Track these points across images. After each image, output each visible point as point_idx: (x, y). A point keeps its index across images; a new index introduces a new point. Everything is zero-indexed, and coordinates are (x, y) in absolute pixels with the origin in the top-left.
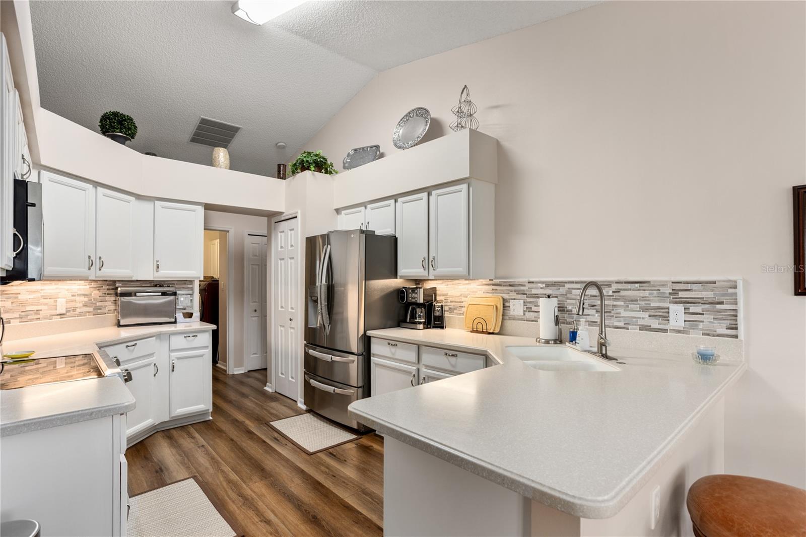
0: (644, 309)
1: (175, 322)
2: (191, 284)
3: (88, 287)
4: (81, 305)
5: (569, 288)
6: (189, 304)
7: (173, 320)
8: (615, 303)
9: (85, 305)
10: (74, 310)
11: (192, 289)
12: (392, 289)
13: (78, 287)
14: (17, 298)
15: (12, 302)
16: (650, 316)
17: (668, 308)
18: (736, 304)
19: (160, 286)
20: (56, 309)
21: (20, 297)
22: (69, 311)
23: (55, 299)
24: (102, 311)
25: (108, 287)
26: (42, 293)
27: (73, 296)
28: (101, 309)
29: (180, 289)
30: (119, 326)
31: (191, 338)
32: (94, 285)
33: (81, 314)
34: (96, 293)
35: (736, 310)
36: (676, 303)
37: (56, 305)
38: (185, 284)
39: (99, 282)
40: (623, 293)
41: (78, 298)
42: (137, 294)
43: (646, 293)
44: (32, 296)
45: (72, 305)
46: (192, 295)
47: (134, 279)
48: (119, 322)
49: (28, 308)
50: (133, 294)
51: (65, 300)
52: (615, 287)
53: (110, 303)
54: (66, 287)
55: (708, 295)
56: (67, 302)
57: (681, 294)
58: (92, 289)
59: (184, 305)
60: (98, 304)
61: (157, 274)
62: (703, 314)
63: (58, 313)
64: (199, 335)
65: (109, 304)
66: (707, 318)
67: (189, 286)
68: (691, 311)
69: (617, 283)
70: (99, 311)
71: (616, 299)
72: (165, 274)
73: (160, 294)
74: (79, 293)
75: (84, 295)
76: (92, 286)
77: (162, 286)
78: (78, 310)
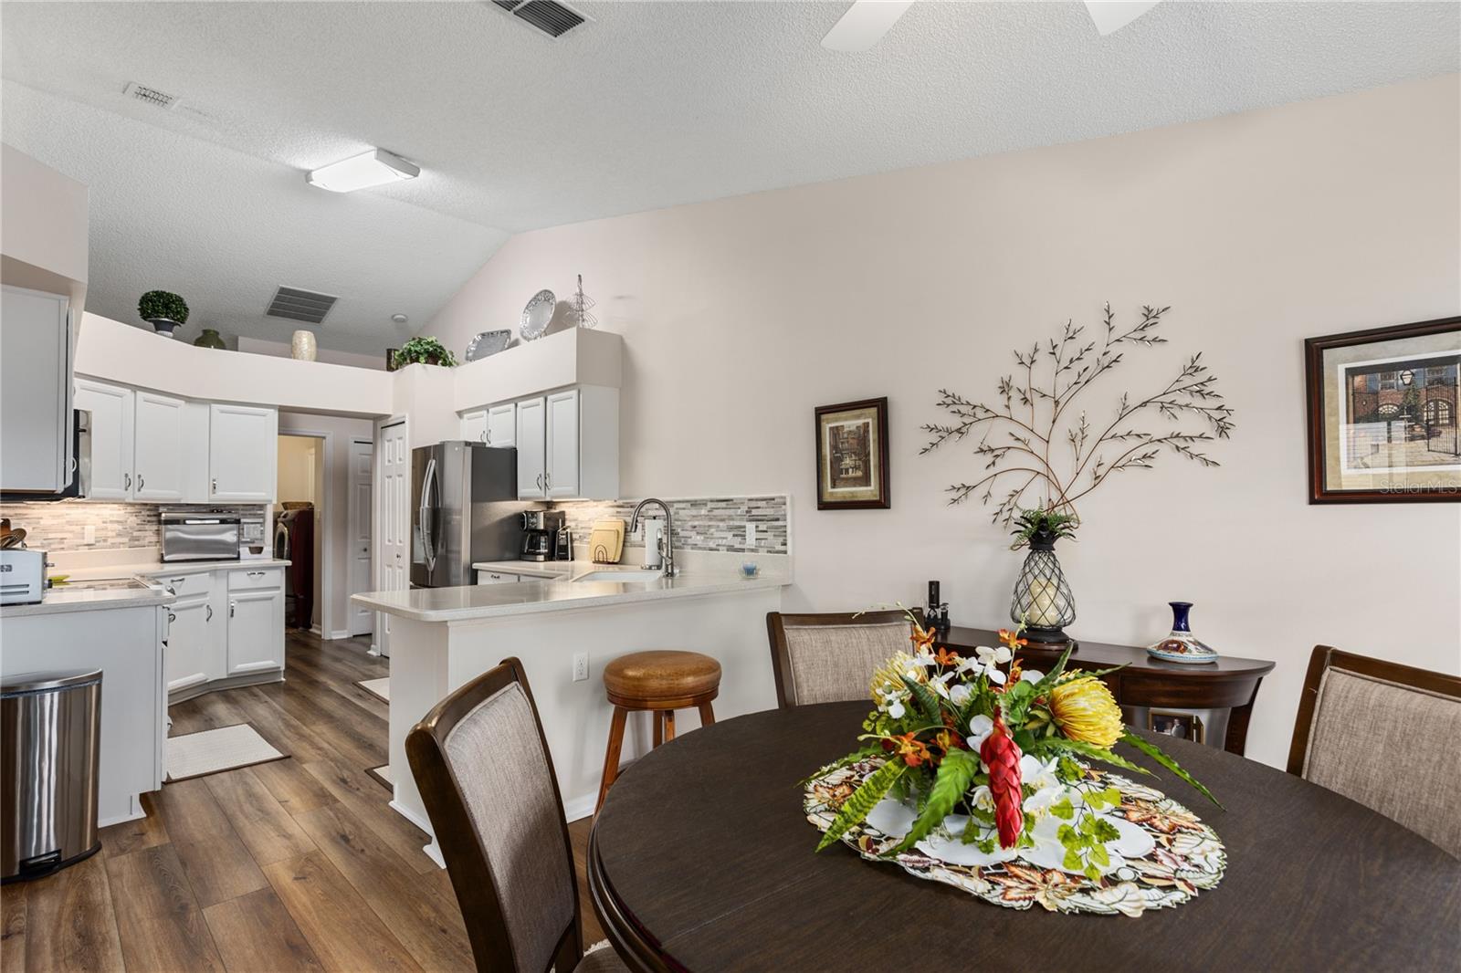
0: (730, 529)
1: (238, 559)
2: (261, 510)
3: (123, 512)
4: (114, 534)
5: (677, 509)
6: (259, 536)
7: (235, 556)
8: (710, 523)
9: (119, 535)
10: (105, 541)
11: (263, 516)
12: (509, 514)
13: (111, 512)
14: (39, 523)
15: (34, 528)
16: (734, 536)
17: (744, 527)
18: (785, 520)
19: (218, 512)
20: (83, 538)
21: (42, 522)
22: (99, 542)
23: (83, 525)
24: (141, 543)
25: (148, 513)
26: (68, 518)
27: (104, 522)
28: (138, 540)
29: (245, 516)
30: (162, 561)
31: (257, 576)
32: (130, 509)
33: (113, 545)
34: (133, 520)
35: (785, 526)
36: (750, 521)
37: (83, 533)
38: (253, 509)
39: (137, 507)
40: (716, 512)
41: (110, 526)
42: (187, 522)
43: (731, 512)
44: (55, 522)
45: (102, 534)
46: (262, 524)
47: (182, 502)
48: (162, 557)
49: (51, 536)
50: (182, 521)
51: (93, 527)
52: (710, 505)
53: (151, 533)
54: (96, 512)
55: (770, 512)
56: (97, 530)
57: (754, 512)
58: (127, 515)
59: (252, 536)
60: (135, 534)
61: (212, 496)
62: (766, 531)
63: (86, 543)
64: (268, 573)
65: (149, 534)
66: (769, 535)
67: (259, 512)
68: (760, 529)
69: (712, 501)
70: (136, 543)
71: (711, 519)
72: (224, 496)
73: (218, 521)
74: (111, 519)
75: (118, 522)
76: (128, 511)
77: (221, 512)
78: (110, 541)
